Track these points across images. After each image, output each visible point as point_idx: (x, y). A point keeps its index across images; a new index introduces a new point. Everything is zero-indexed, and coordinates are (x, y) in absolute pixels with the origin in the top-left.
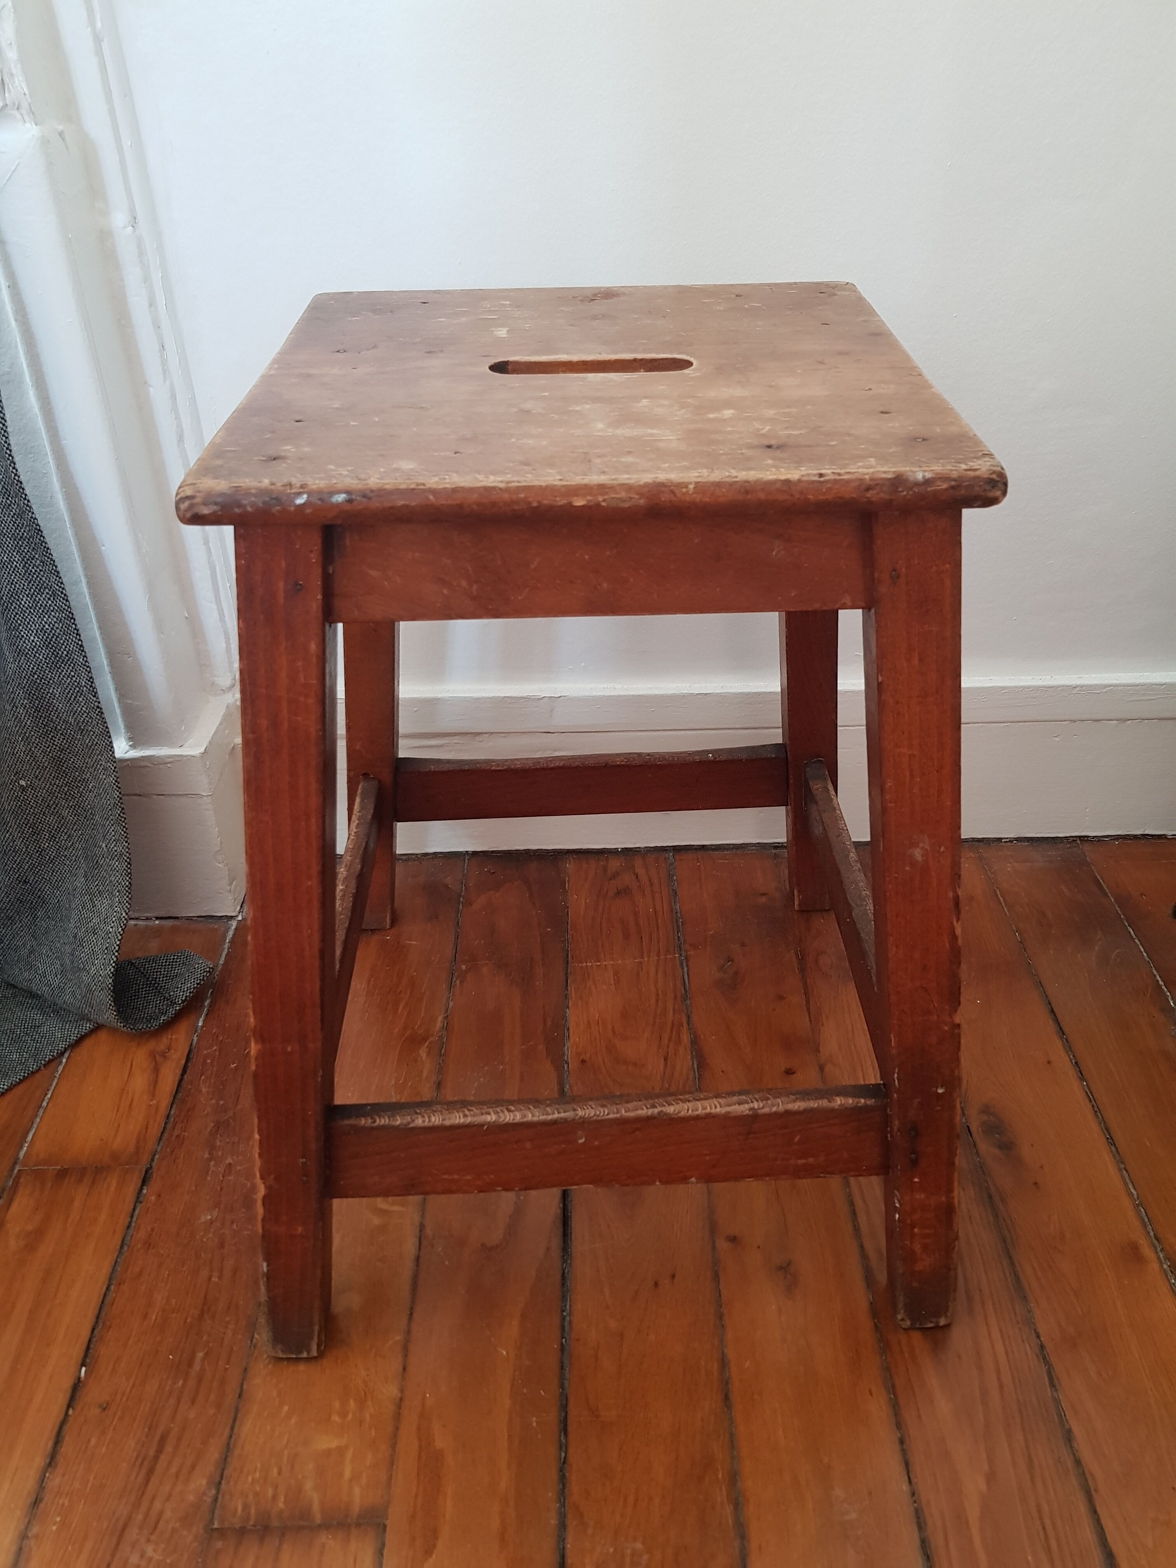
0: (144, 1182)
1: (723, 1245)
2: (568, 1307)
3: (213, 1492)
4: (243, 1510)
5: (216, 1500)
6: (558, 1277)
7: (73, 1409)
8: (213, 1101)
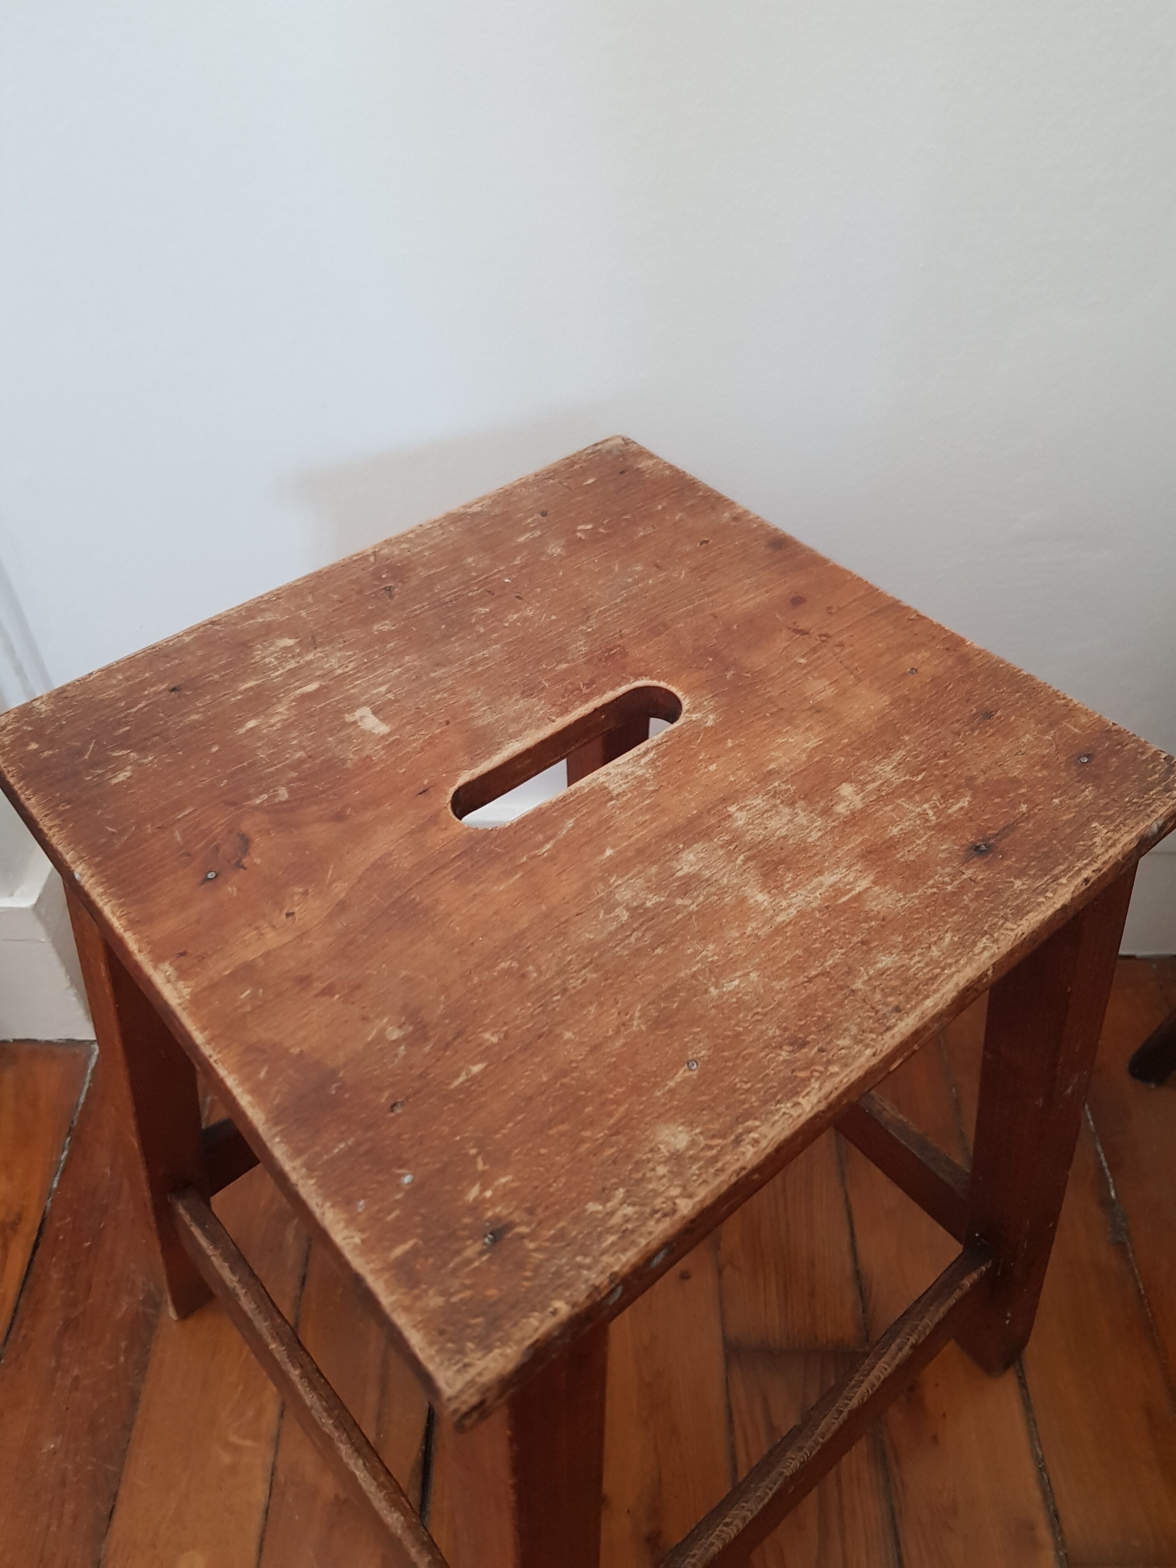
8: (63, 1292)
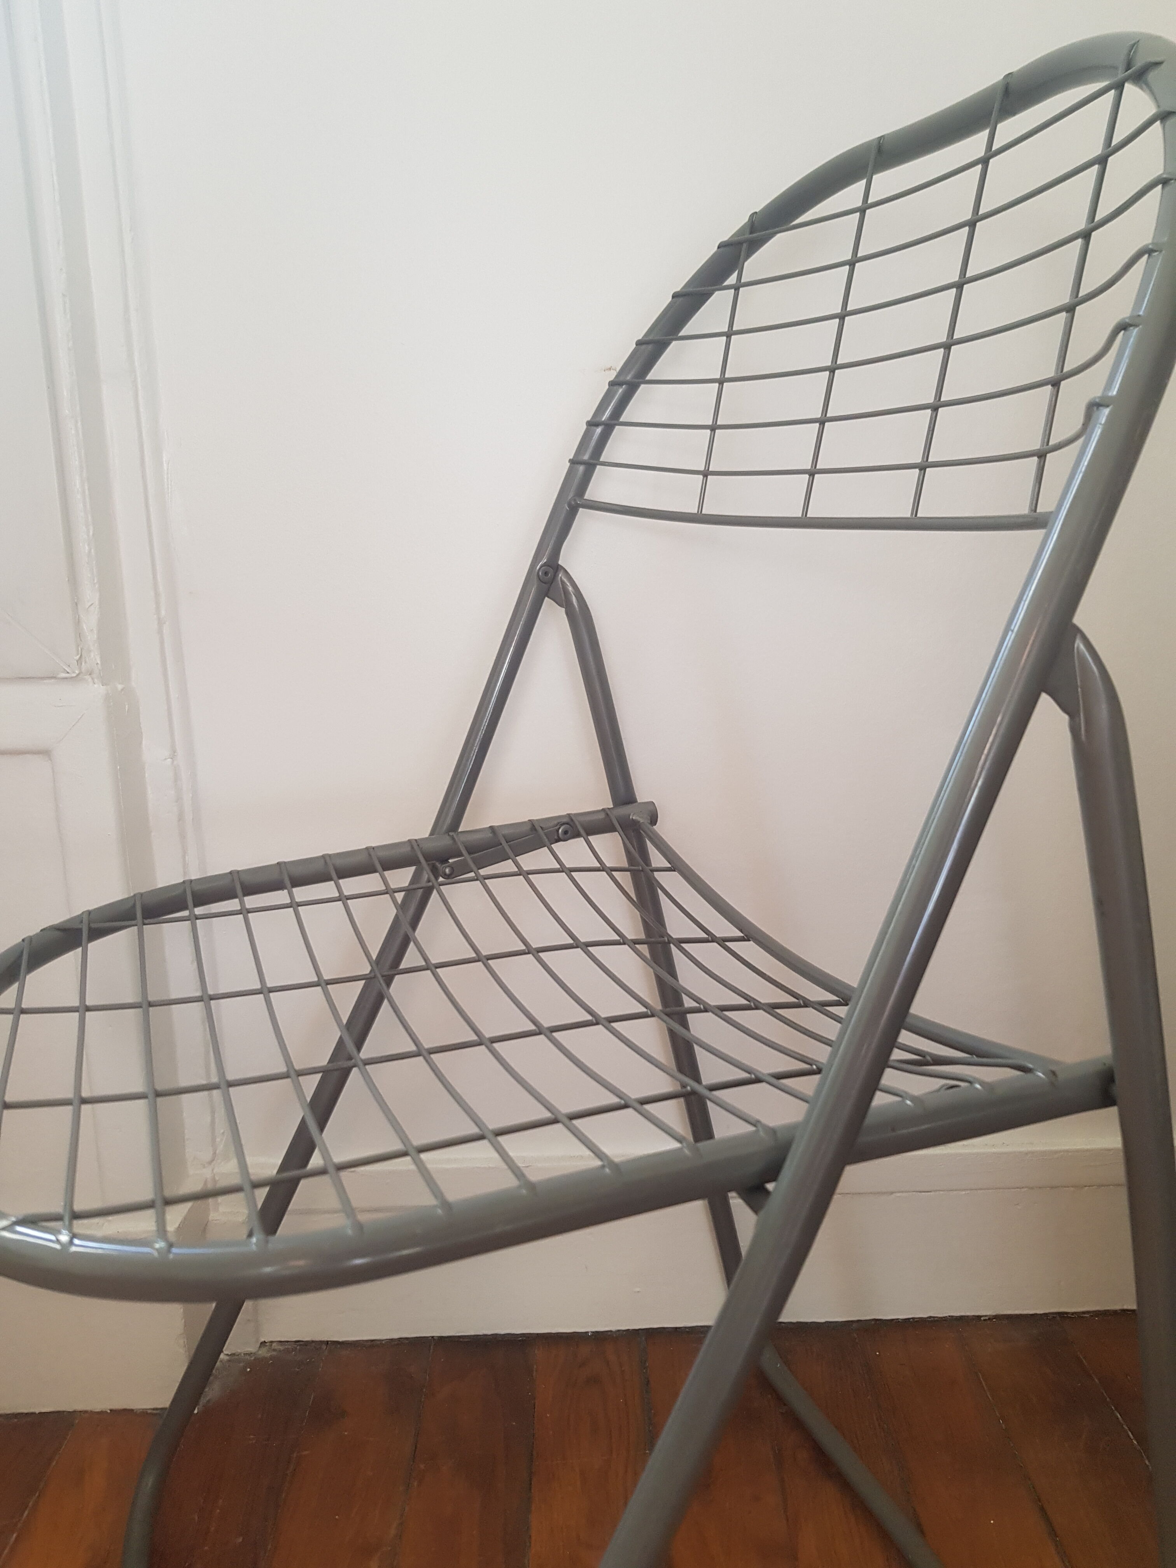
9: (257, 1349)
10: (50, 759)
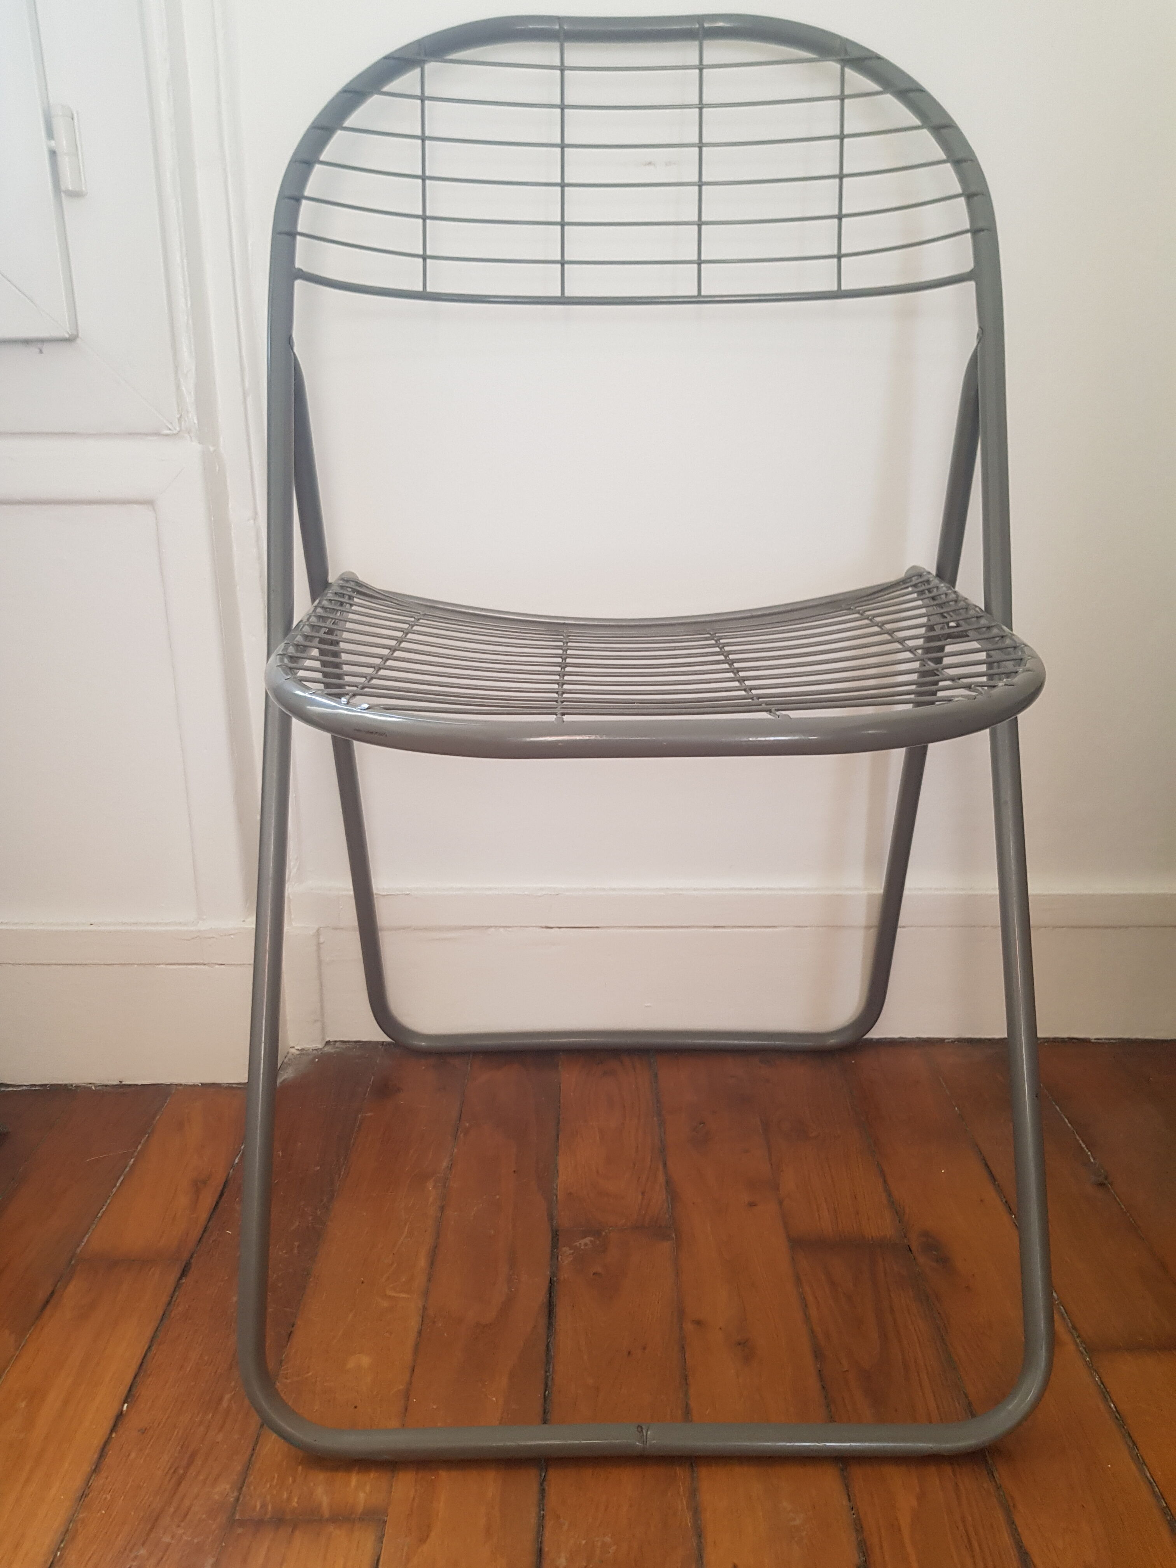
0: (184, 1274)
1: (689, 1327)
2: (551, 1370)
3: (236, 1494)
4: (261, 1507)
5: (237, 1499)
6: (543, 1348)
7: (116, 1433)
9: (324, 1045)
10: (154, 510)
